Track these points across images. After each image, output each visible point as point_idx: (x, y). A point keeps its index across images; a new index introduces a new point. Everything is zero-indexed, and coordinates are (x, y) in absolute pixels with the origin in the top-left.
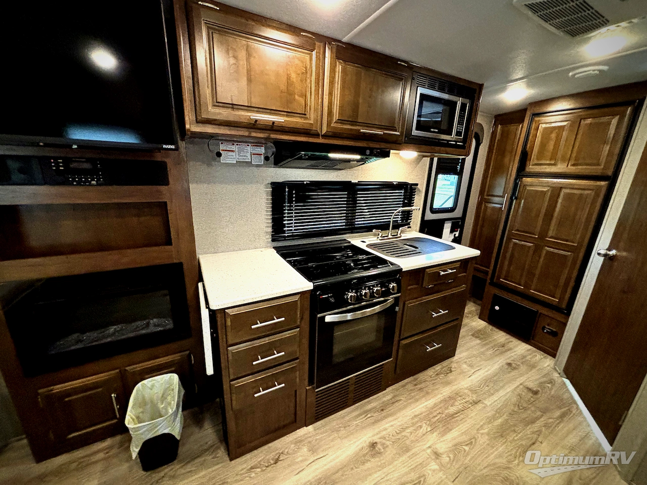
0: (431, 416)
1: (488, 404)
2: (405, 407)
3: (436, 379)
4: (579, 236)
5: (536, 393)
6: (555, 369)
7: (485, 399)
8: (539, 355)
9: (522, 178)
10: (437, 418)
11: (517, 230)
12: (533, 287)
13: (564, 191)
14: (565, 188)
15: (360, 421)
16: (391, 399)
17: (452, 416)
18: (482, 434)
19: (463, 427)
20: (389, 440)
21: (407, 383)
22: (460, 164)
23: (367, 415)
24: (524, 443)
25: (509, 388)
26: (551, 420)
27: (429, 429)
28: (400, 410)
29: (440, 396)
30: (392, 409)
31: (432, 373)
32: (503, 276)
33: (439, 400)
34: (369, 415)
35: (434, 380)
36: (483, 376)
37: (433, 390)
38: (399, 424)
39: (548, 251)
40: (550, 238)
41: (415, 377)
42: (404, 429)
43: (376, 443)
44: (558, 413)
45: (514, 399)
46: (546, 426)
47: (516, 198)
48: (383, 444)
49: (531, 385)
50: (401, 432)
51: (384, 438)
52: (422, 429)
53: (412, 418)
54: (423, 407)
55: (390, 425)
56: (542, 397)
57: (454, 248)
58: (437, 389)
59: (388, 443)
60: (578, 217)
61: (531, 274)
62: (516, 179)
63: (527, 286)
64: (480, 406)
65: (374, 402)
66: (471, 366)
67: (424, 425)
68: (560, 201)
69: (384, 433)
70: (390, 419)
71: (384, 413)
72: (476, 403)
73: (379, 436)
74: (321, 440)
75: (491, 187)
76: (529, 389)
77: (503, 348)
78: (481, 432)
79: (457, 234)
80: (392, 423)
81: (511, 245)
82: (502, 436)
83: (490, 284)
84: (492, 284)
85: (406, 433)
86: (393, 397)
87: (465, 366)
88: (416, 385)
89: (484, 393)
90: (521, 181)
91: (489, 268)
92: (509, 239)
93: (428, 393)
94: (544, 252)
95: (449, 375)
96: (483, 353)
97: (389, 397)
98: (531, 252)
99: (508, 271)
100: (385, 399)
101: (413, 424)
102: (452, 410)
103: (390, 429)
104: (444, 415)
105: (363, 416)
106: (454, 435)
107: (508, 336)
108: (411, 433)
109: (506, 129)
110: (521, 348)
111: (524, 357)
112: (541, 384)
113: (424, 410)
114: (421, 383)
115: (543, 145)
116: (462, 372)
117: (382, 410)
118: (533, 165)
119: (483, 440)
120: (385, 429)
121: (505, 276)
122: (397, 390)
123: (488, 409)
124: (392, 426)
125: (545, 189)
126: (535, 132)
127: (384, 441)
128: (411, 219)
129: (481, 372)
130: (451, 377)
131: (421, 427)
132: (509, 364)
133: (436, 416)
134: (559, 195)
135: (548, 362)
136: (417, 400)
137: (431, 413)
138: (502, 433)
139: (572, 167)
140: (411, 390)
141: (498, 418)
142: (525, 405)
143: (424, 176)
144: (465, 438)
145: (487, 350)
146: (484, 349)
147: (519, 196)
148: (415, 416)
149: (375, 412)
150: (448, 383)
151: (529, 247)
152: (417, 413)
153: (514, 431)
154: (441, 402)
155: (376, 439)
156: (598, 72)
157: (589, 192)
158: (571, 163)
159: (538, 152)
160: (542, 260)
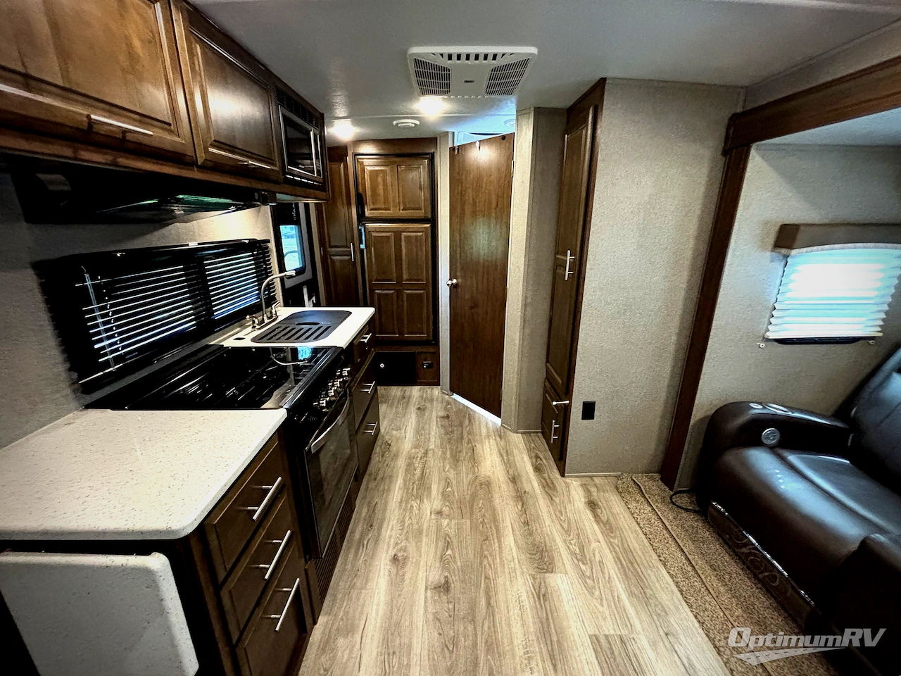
0: (410, 491)
1: (433, 447)
2: (386, 504)
3: (385, 461)
4: (425, 274)
5: (448, 417)
6: (443, 393)
7: (428, 446)
8: (428, 389)
9: (364, 223)
10: (415, 489)
11: (376, 280)
12: (406, 331)
13: (404, 235)
14: (404, 232)
15: (363, 555)
16: (368, 510)
17: (422, 477)
18: (448, 471)
19: (435, 477)
20: (402, 542)
21: (367, 485)
22: (294, 210)
23: (363, 544)
24: (469, 454)
25: (434, 427)
26: (468, 429)
27: (419, 502)
28: (385, 510)
29: (400, 471)
30: (379, 515)
31: (378, 459)
33: (404, 474)
34: (365, 543)
35: (384, 463)
36: (412, 431)
37: (392, 471)
38: (395, 521)
39: (408, 294)
40: (406, 280)
41: (368, 472)
42: (403, 521)
43: (395, 555)
44: (467, 421)
45: (442, 431)
46: (469, 434)
47: (366, 247)
48: (401, 550)
49: (442, 413)
50: (403, 526)
51: (397, 544)
52: (415, 508)
53: (400, 506)
54: (398, 492)
55: (390, 531)
56: (453, 417)
57: (351, 313)
58: (394, 467)
59: (403, 544)
60: (419, 257)
61: (400, 319)
63: (401, 333)
64: (430, 454)
65: (356, 528)
66: (399, 429)
67: (413, 502)
68: (403, 244)
69: (392, 540)
70: (385, 526)
71: (376, 527)
72: (426, 453)
73: (391, 549)
74: (346, 613)
76: (443, 417)
77: (405, 399)
78: (447, 470)
79: (314, 299)
80: (390, 527)
81: (376, 297)
82: (458, 461)
85: (407, 522)
86: (369, 506)
87: (394, 432)
88: (375, 479)
89: (425, 442)
90: (365, 228)
92: (372, 291)
93: (391, 477)
94: (405, 295)
95: (391, 449)
96: (397, 413)
97: (365, 511)
98: (395, 298)
99: (381, 324)
100: (364, 514)
101: (405, 510)
102: (418, 472)
103: (394, 533)
104: (417, 483)
105: (361, 548)
106: (435, 489)
107: (400, 388)
108: (410, 518)
110: (415, 391)
111: (422, 397)
112: (446, 409)
113: (401, 492)
114: (377, 474)
115: (374, 189)
116: (398, 439)
117: (371, 526)
118: (370, 210)
119: (452, 475)
120: (390, 537)
121: (380, 331)
122: (365, 497)
123: (437, 450)
124: (392, 529)
125: (388, 234)
126: (362, 174)
127: (399, 547)
128: (274, 291)
129: (408, 428)
130: (393, 449)
131: (412, 506)
132: (419, 409)
133: (413, 488)
134: (400, 239)
135: (436, 391)
136: (389, 489)
137: (408, 489)
138: (456, 460)
139: (403, 212)
140: (376, 486)
141: (446, 451)
142: (451, 430)
143: (269, 228)
144: (443, 483)
145: (397, 407)
146: (394, 408)
147: (368, 244)
148: (401, 502)
149: (368, 535)
150: (396, 456)
151: (392, 294)
152: (399, 500)
153: (460, 452)
154: (406, 474)
155: (392, 552)
156: (413, 125)
157: (421, 234)
158: (402, 208)
159: (372, 196)
160: (405, 303)
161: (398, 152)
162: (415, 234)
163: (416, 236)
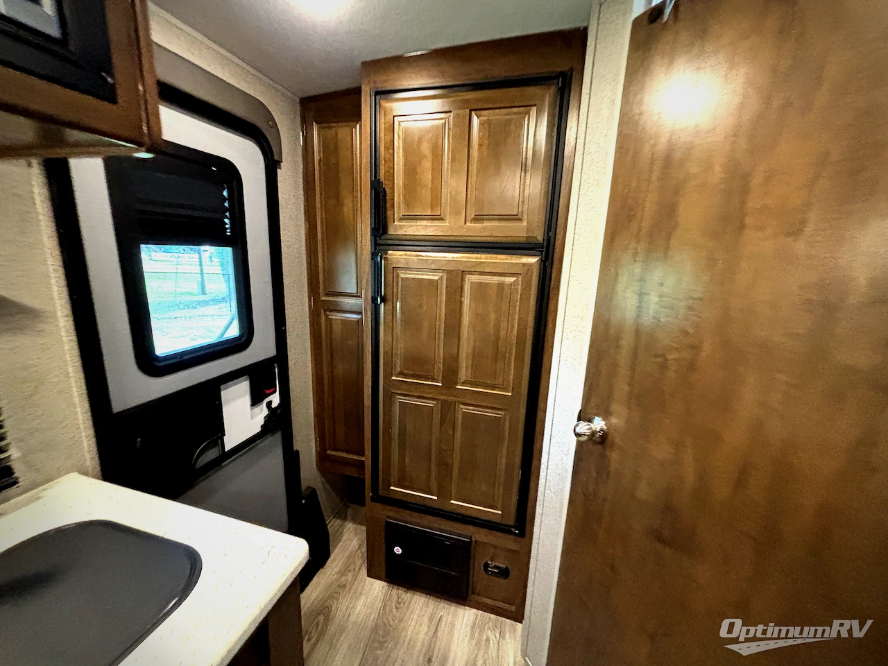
4: (512, 375)
9: (386, 254)
11: (401, 373)
12: (454, 493)
13: (471, 279)
14: (471, 273)
32: (393, 479)
39: (466, 414)
40: (464, 383)
47: (384, 300)
60: (503, 333)
61: (445, 466)
62: (374, 255)
63: (443, 493)
68: (466, 301)
75: (331, 274)
79: (275, 399)
81: (396, 407)
83: (373, 499)
84: (377, 498)
90: (386, 259)
91: (363, 455)
92: (390, 397)
94: (460, 416)
98: (437, 419)
99: (402, 469)
109: (330, 133)
115: (411, 171)
118: (401, 219)
121: (399, 480)
125: (435, 277)
126: (389, 138)
134: (462, 288)
139: (475, 225)
147: (389, 296)
151: (432, 409)
157: (513, 279)
158: (471, 215)
159: (405, 186)
160: (458, 434)
161: (477, 78)
162: (496, 279)
163: (501, 286)
